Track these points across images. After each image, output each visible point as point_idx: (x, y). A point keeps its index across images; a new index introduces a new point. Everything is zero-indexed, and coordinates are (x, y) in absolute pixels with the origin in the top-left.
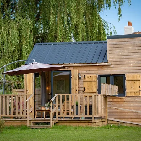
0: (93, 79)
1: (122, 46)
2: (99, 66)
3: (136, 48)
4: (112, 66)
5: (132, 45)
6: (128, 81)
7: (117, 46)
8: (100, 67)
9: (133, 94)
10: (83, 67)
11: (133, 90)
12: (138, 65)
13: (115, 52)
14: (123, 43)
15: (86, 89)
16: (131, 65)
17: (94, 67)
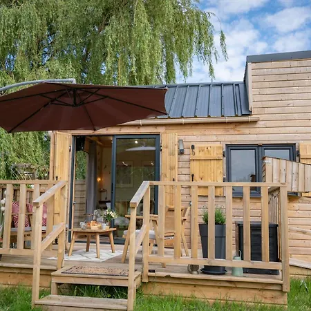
0: (215, 155)
1: (285, 77)
4: (261, 124)
8: (232, 126)
15: (196, 176)
17: (215, 126)
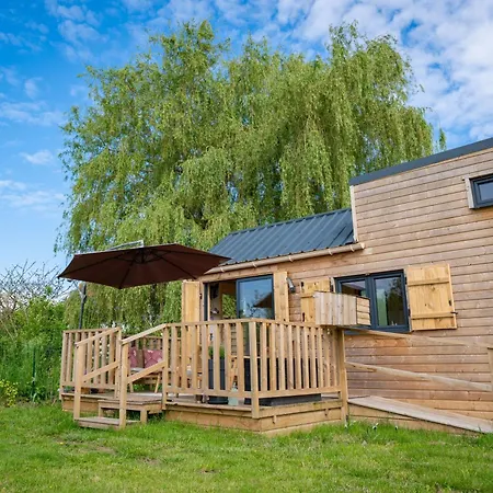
2: (335, 254)
3: (429, 194)
4: (368, 251)
5: (416, 190)
6: (414, 289)
7: (376, 198)
8: (338, 257)
9: (431, 325)
10: (298, 263)
11: (430, 312)
12: (439, 240)
13: (371, 213)
14: (391, 187)
15: (307, 315)
16: (420, 243)
17: (323, 259)
